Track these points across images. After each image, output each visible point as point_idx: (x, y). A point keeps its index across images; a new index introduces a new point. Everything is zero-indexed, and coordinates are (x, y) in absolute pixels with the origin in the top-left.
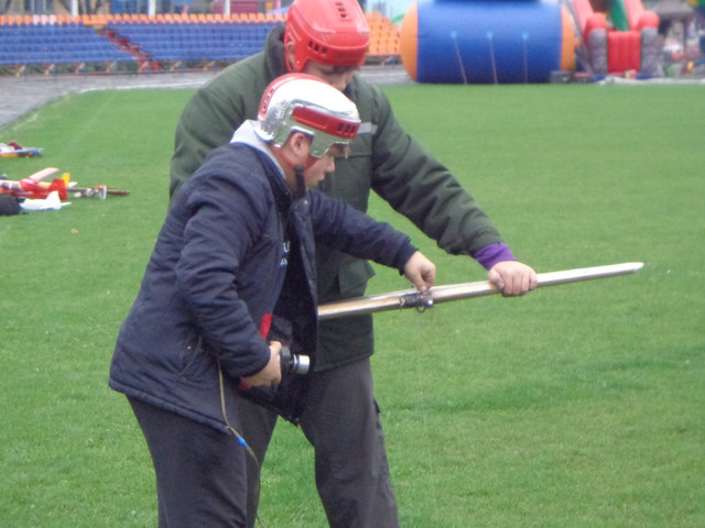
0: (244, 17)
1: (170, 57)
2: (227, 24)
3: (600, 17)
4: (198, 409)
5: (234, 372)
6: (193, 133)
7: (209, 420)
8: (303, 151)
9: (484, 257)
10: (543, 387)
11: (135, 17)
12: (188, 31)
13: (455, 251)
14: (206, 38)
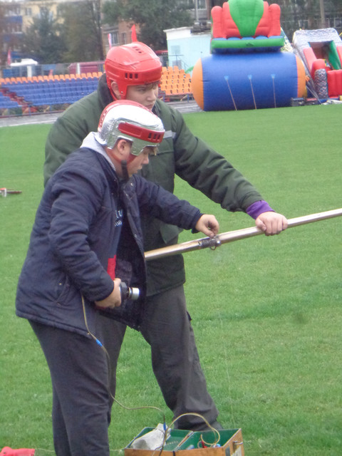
0: (89, 75)
1: (43, 104)
2: (78, 80)
3: (322, 61)
4: (69, 323)
5: (92, 298)
6: (56, 147)
7: (77, 330)
8: (126, 151)
9: (252, 211)
10: (297, 300)
11: (19, 79)
12: (54, 86)
13: (233, 209)
14: (65, 90)
